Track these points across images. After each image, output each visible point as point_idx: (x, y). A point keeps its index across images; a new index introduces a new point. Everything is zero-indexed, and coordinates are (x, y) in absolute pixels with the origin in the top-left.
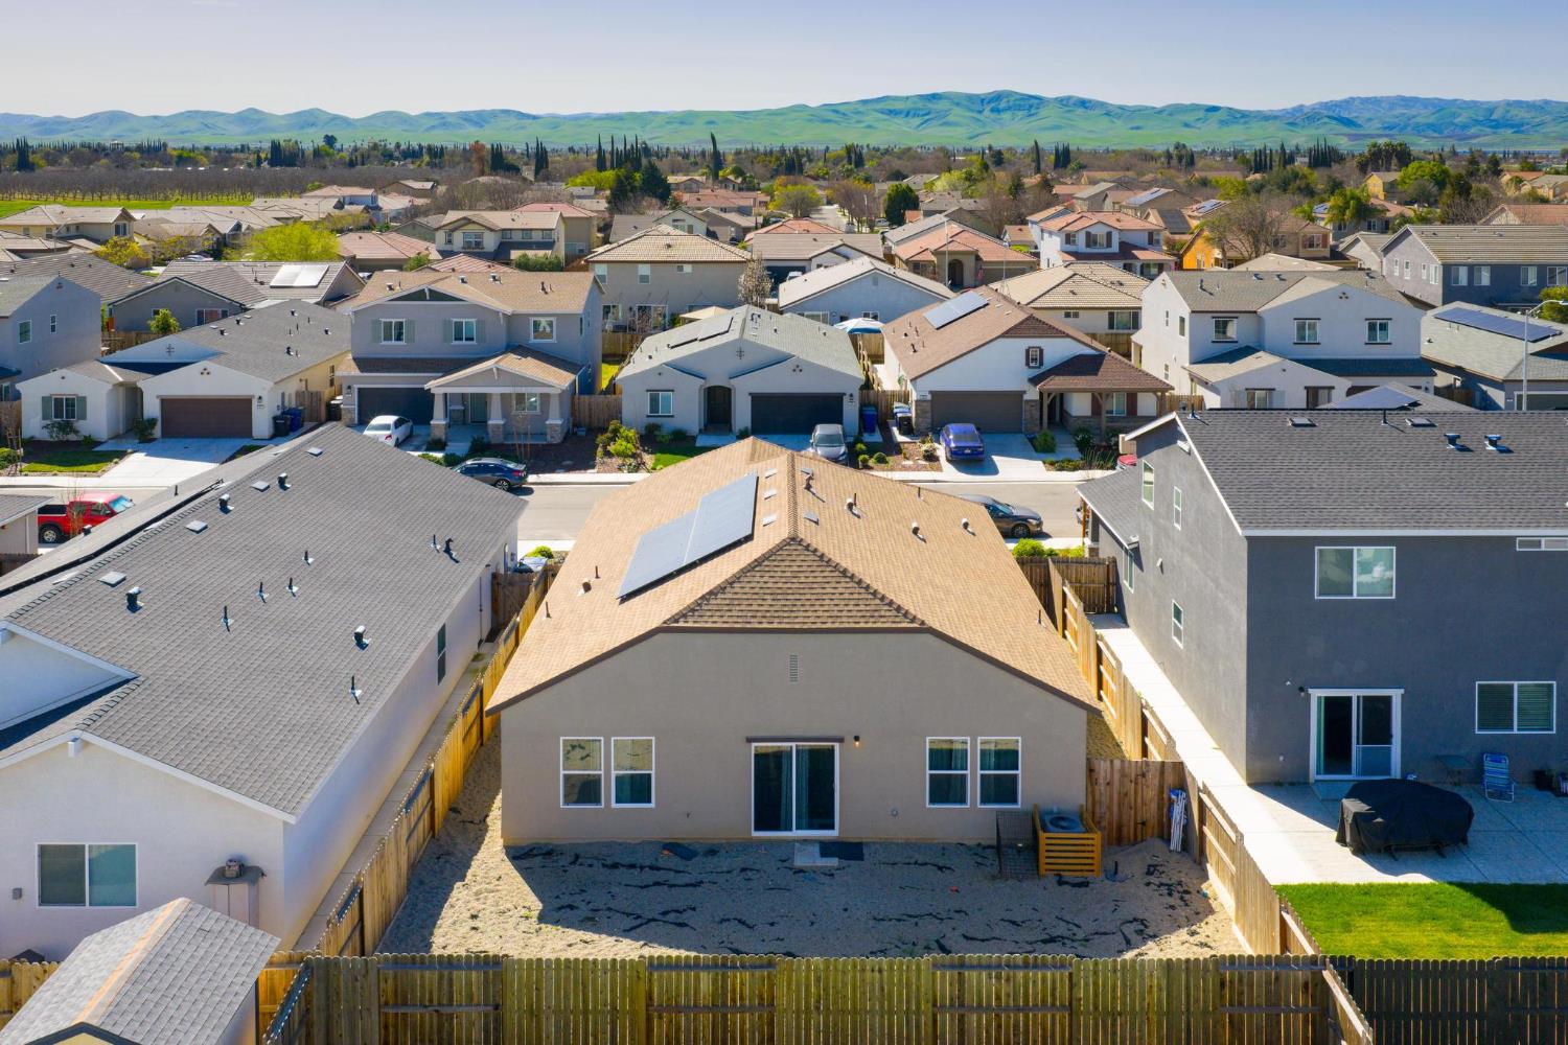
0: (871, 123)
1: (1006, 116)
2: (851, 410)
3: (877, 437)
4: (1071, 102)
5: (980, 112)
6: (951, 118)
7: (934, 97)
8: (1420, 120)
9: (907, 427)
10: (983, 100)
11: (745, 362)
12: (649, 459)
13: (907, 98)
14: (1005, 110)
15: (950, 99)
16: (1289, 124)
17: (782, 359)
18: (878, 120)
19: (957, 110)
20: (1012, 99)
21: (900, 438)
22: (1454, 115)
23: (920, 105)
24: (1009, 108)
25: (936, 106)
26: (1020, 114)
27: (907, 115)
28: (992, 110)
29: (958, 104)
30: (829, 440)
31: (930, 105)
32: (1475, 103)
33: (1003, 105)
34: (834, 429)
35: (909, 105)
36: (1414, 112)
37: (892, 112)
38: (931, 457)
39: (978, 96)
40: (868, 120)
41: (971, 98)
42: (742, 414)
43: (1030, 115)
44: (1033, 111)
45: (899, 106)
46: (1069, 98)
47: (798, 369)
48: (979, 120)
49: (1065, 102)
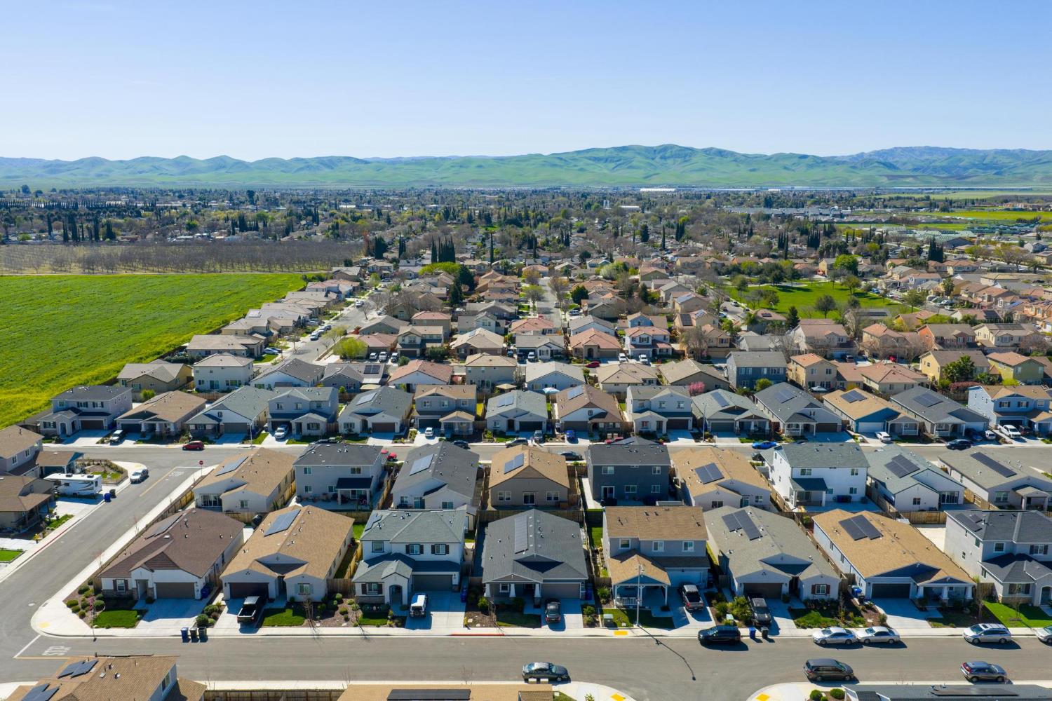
0: (584, 167)
1: (670, 161)
2: (544, 426)
3: (551, 433)
4: (713, 151)
5: (653, 159)
6: (634, 163)
7: (624, 149)
8: (938, 164)
9: (559, 430)
10: (655, 151)
11: (518, 413)
12: (495, 439)
13: (606, 149)
14: (669, 157)
15: (633, 150)
16: (852, 167)
17: (527, 413)
18: (588, 164)
19: (639, 158)
20: (674, 150)
21: (557, 433)
22: (960, 160)
23: (615, 154)
24: (672, 156)
25: (625, 155)
26: (680, 160)
27: (606, 161)
28: (661, 158)
29: (639, 154)
30: (538, 435)
31: (621, 154)
32: (976, 151)
33: (668, 154)
34: (540, 432)
35: (607, 154)
36: (934, 157)
37: (597, 159)
38: (563, 438)
39: (652, 148)
40: (581, 164)
41: (648, 149)
42: (517, 427)
43: (686, 161)
44: (687, 158)
45: (601, 155)
46: (711, 149)
47: (531, 416)
48: (652, 165)
49: (708, 152)
